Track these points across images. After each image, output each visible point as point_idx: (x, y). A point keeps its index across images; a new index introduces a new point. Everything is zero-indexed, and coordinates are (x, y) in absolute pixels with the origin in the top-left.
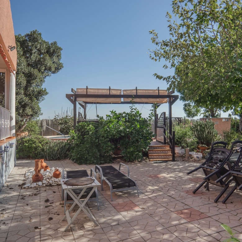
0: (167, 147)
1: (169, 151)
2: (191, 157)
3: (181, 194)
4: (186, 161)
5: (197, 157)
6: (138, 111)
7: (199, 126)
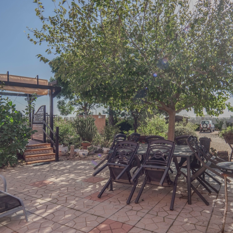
0: (47, 146)
1: (50, 150)
2: (76, 155)
3: (85, 202)
4: (71, 159)
5: (83, 154)
6: (11, 102)
7: (80, 122)
